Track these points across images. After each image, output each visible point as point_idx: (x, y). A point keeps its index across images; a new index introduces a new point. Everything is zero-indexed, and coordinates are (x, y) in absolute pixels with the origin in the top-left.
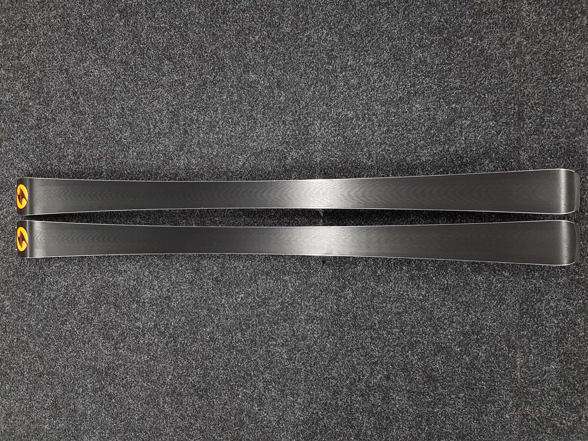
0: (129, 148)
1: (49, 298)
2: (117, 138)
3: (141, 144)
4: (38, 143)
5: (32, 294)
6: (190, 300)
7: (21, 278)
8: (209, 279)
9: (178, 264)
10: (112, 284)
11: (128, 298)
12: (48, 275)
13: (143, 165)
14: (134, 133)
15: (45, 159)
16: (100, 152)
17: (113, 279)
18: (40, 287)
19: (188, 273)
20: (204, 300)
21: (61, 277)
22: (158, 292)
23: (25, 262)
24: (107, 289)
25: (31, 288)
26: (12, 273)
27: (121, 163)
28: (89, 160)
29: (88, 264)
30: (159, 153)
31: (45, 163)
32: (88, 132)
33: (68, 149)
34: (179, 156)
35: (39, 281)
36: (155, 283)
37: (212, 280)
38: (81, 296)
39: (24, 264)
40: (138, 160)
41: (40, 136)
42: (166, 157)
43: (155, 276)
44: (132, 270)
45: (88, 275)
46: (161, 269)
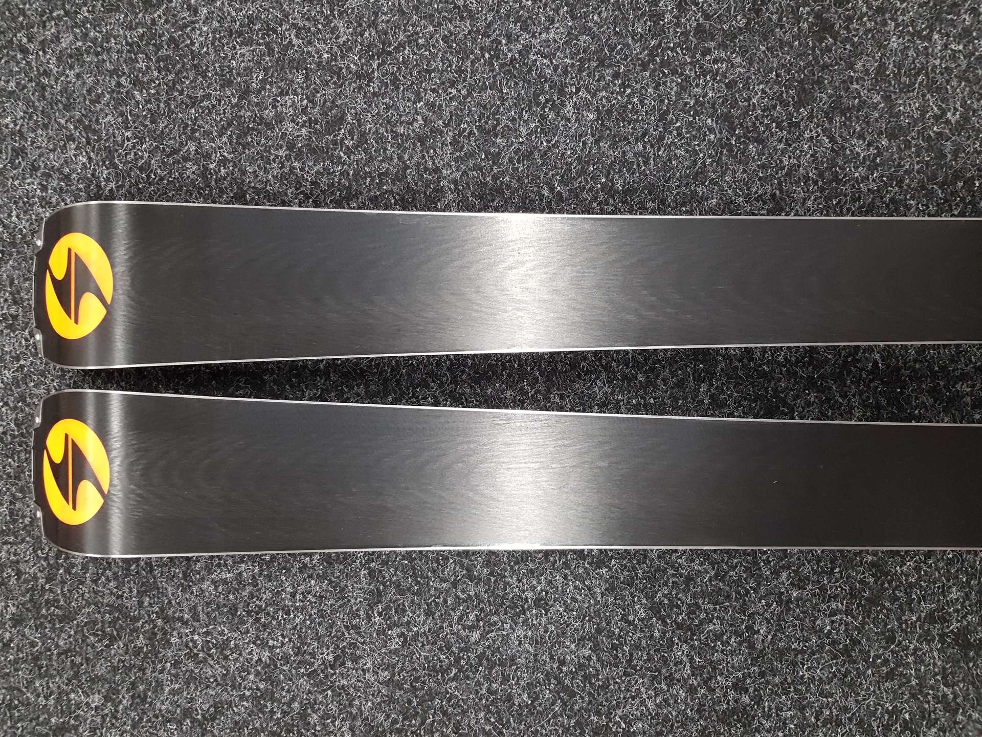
0: (561, 92)
1: (187, 713)
2: (510, 51)
3: (616, 76)
4: (142, 65)
5: (107, 698)
6: (839, 723)
7: (53, 629)
8: (926, 638)
9: (784, 575)
10: (480, 657)
11: (555, 716)
12: (181, 619)
13: (624, 162)
14: (586, 30)
15: (175, 133)
16: (431, 106)
17: (482, 637)
18: (142, 670)
19: (834, 613)
20: (906, 725)
21: (243, 628)
22: (692, 690)
23: (73, 565)
24: (454, 679)
25: (101, 669)
26: (12, 609)
27: (529, 155)
28: (380, 139)
29: (371, 572)
30: (696, 113)
31: (175, 152)
32: (373, 24)
33: (281, 94)
34: (790, 125)
35: (141, 641)
36: (681, 651)
37: (942, 640)
38: (333, 707)
39: (68, 571)
40: (605, 145)
41: (151, 35)
42: (732, 129)
43: (679, 626)
44: (574, 600)
45: (369, 617)
46: (703, 594)
